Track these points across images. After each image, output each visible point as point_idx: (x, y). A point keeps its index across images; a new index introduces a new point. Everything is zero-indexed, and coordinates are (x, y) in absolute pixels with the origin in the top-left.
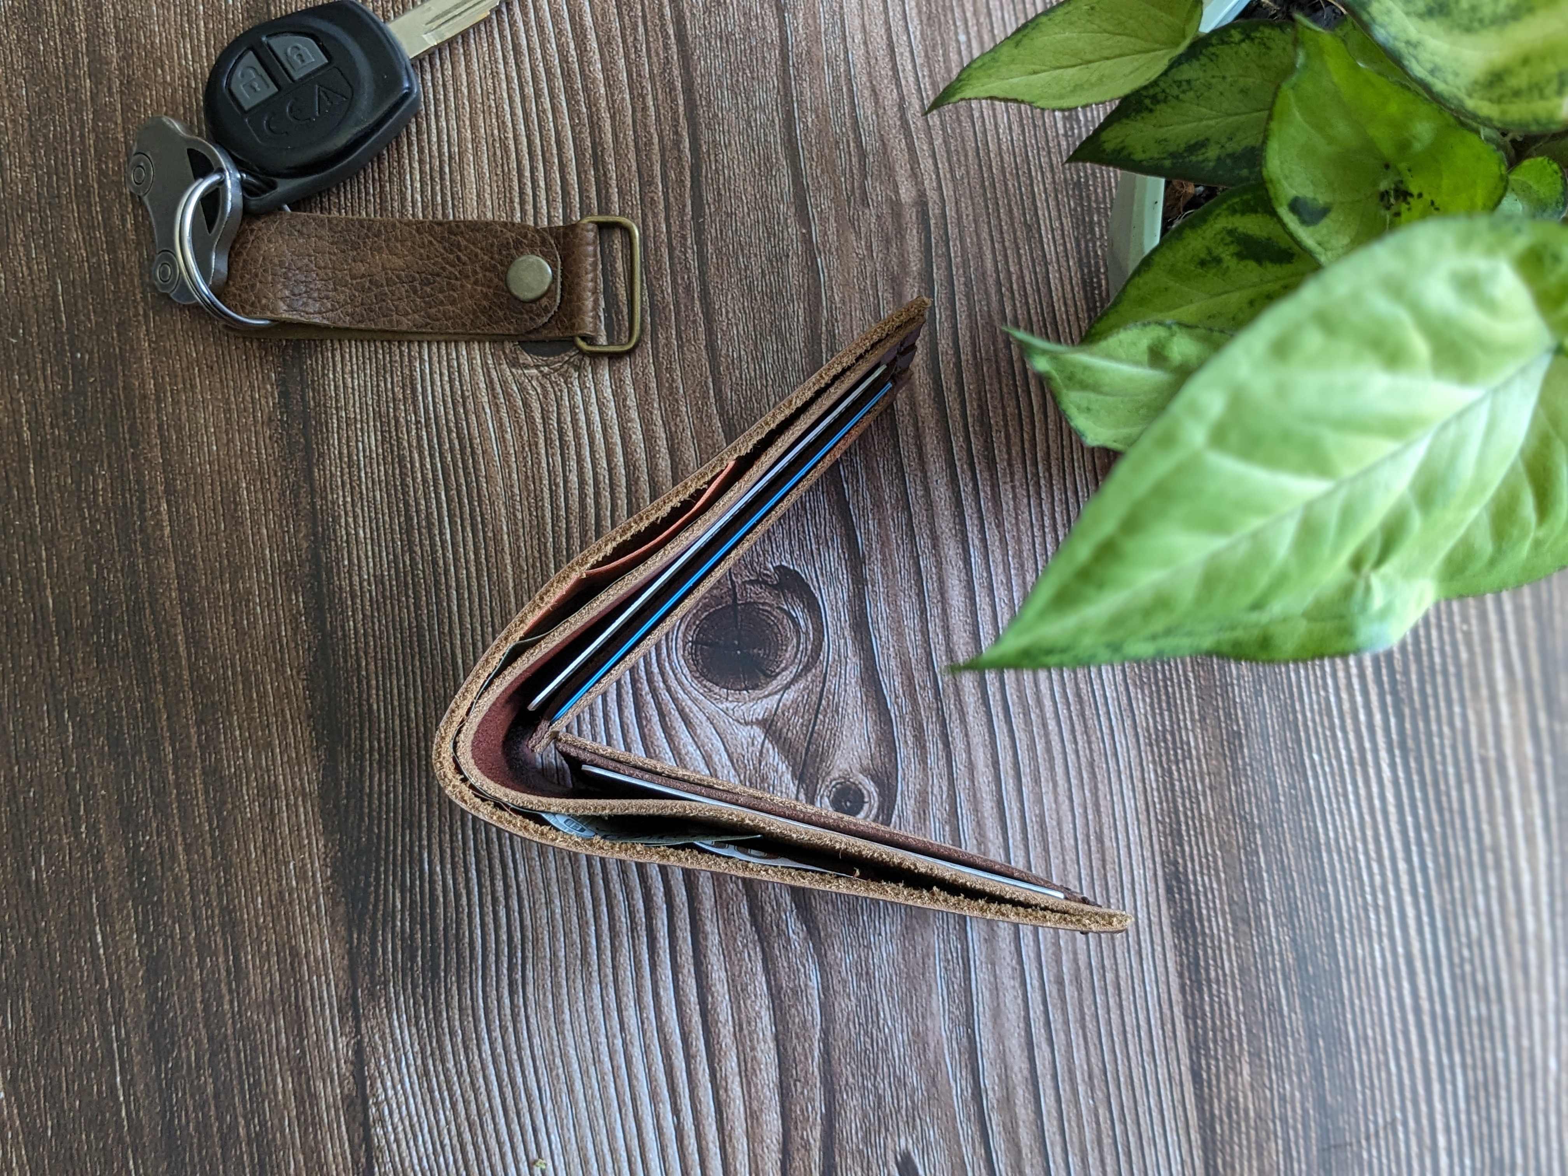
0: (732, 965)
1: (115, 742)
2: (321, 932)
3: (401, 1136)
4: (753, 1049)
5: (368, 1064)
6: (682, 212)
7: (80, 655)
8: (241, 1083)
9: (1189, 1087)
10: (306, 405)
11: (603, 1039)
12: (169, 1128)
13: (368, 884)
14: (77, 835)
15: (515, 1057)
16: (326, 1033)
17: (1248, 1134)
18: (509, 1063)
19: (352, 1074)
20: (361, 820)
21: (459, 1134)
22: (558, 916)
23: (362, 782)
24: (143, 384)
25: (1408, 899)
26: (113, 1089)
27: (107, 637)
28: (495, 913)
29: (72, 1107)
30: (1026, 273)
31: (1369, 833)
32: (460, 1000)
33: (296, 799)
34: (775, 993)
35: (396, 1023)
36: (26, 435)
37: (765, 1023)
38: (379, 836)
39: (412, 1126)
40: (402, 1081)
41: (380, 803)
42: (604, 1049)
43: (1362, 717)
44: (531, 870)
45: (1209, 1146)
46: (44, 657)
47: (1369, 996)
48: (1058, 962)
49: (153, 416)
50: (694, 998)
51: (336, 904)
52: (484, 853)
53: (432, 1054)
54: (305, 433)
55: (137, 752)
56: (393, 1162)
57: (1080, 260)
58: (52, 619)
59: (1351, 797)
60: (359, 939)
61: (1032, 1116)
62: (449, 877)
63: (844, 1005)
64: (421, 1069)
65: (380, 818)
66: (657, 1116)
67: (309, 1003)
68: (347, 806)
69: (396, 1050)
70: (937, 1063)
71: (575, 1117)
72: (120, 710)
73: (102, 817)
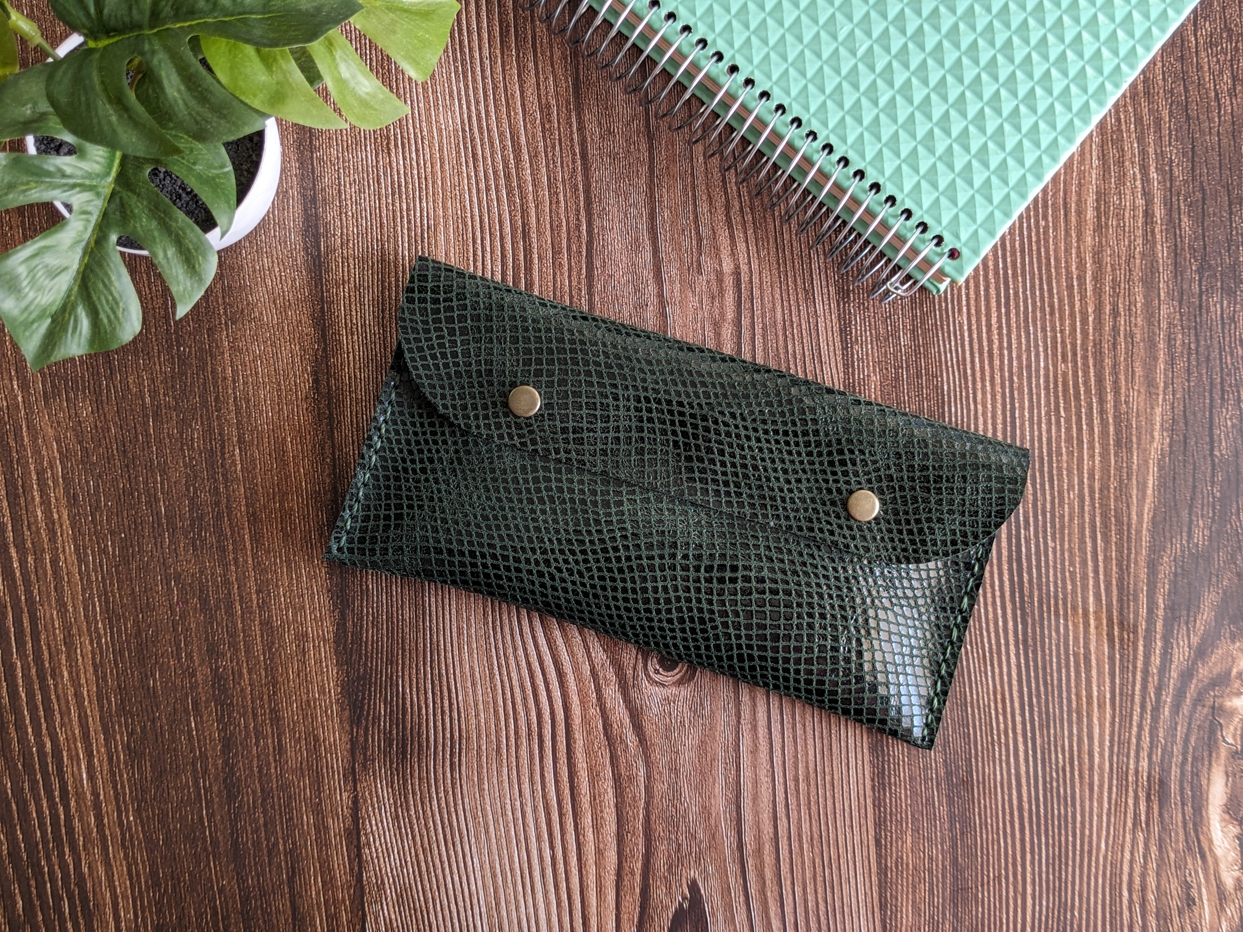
0: (591, 760)
1: (204, 601)
2: (333, 727)
3: (381, 855)
4: (602, 812)
5: (361, 810)
6: (579, 273)
7: (182, 545)
8: (281, 818)
9: (873, 849)
10: (329, 388)
11: (508, 801)
12: (235, 843)
13: (364, 698)
14: (179, 659)
15: (453, 809)
17: (907, 878)
18: (449, 813)
20: (361, 658)
21: (417, 855)
22: (483, 724)
23: (361, 634)
24: (224, 369)
25: (1020, 739)
26: (201, 818)
27: (200, 534)
28: (443, 720)
29: (175, 828)
30: (803, 322)
31: (999, 697)
34: (617, 779)
35: (379, 785)
36: (148, 400)
37: (610, 797)
38: (371, 669)
39: (387, 849)
40: (382, 822)
41: (372, 648)
42: (509, 807)
43: (1001, 623)
44: (466, 695)
45: (883, 886)
47: (990, 798)
48: (796, 768)
49: (230, 391)
50: (566, 779)
51: (343, 710)
52: (437, 682)
53: (401, 806)
54: (329, 406)
55: (218, 608)
56: (375, 870)
57: (839, 315)
58: (164, 521)
59: (989, 674)
61: (774, 861)
63: (660, 788)
64: (394, 814)
65: (372, 657)
66: (540, 850)
68: (351, 649)
69: (378, 802)
70: (716, 826)
71: (489, 848)
72: (207, 581)
73: (195, 649)
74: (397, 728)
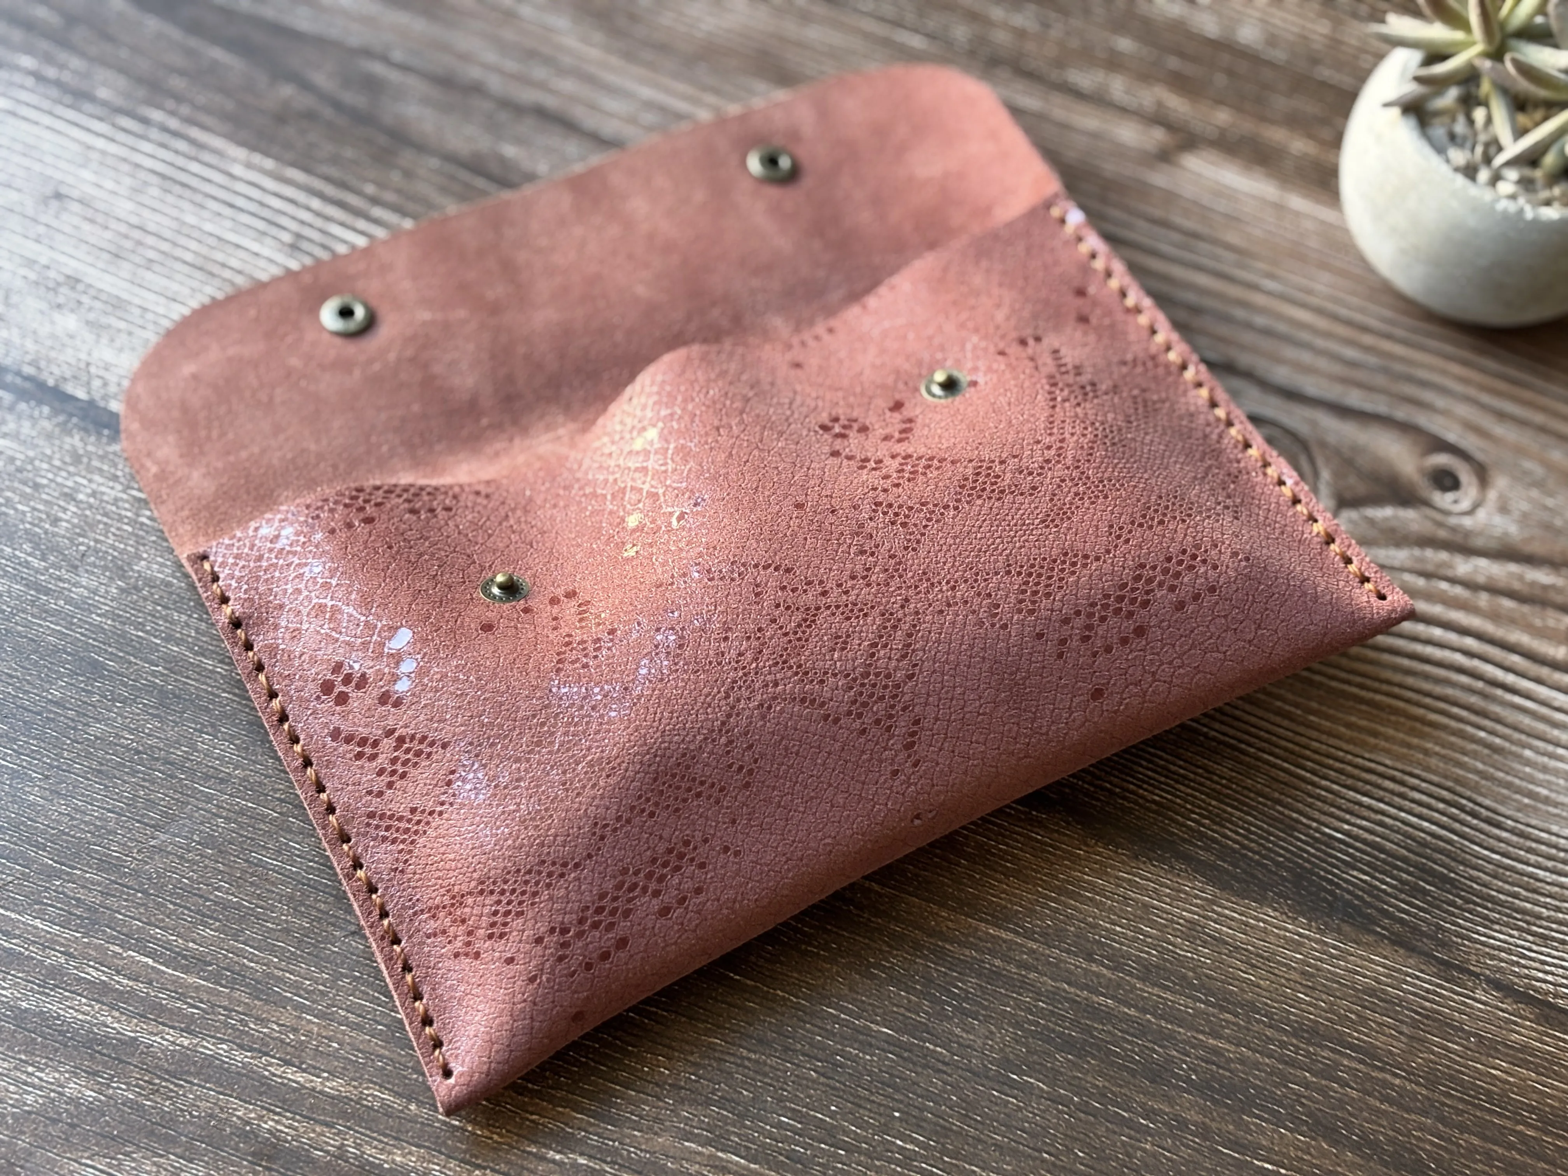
16: (1464, 1004)
19: (1516, 1002)
32: (1485, 873)
33: (1213, 911)
46: (941, 1066)
60: (1384, 928)
62: (1359, 821)
67: (1427, 1004)
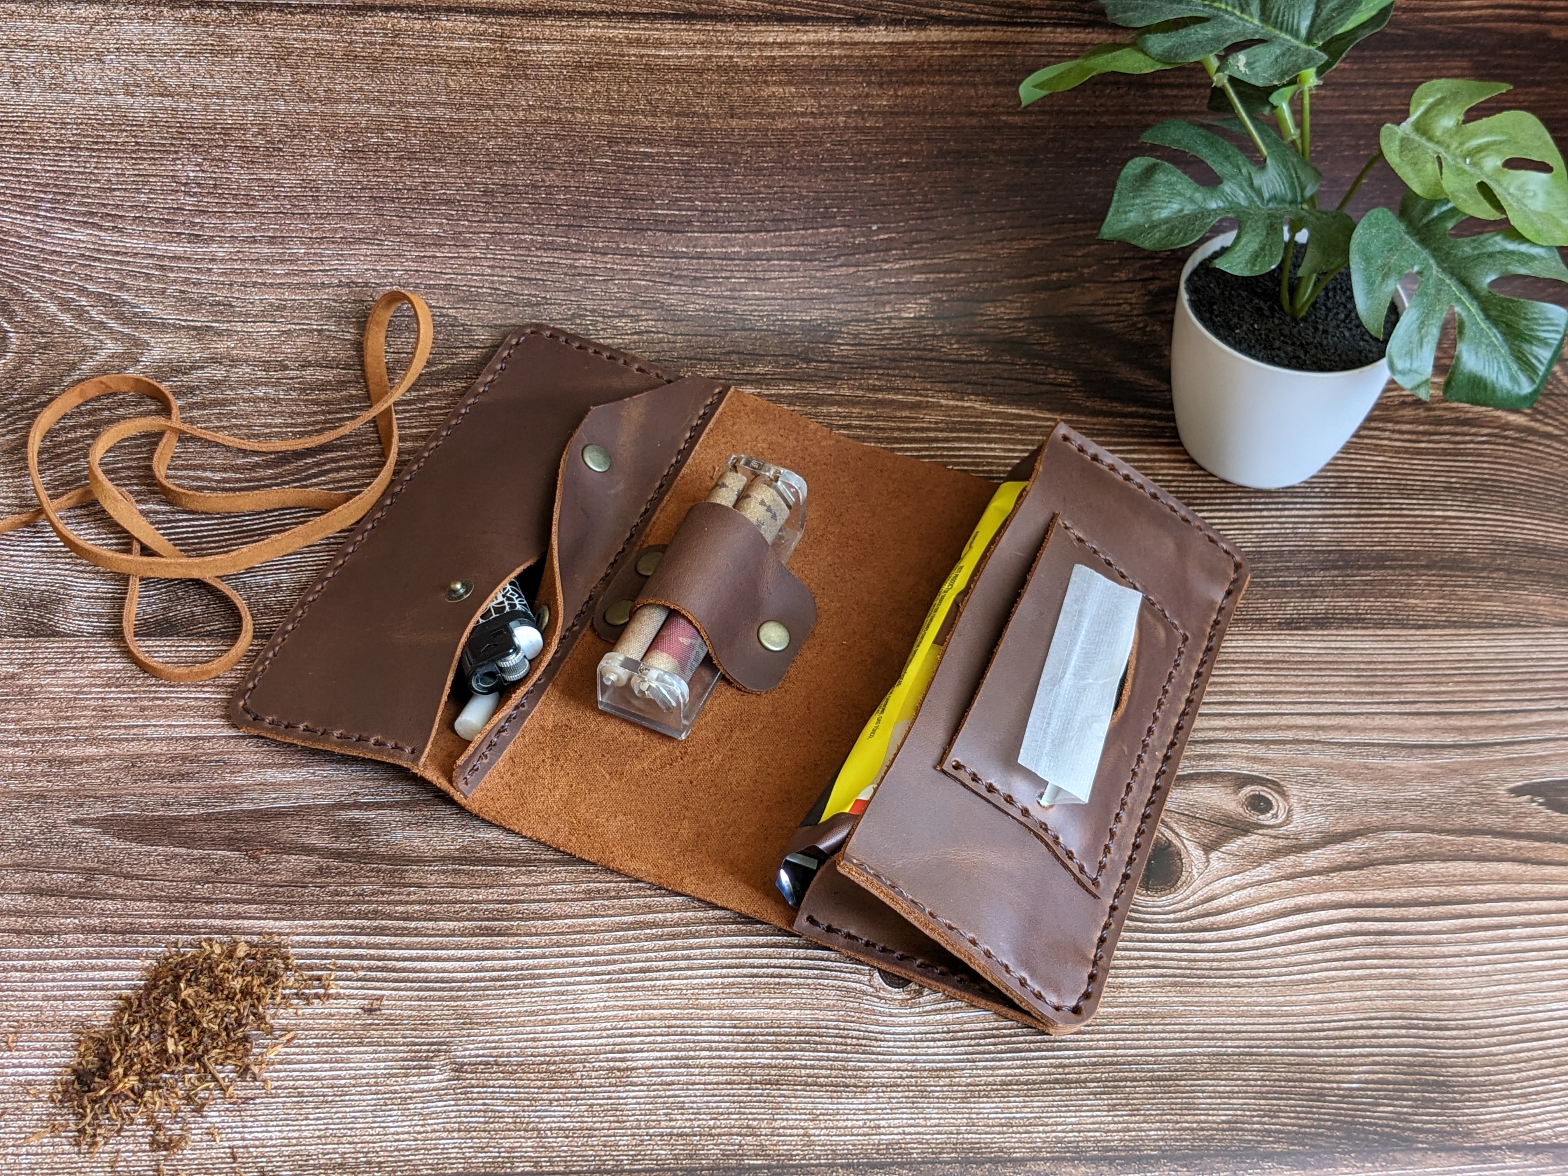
0: (1395, 884)
4: (1454, 876)
5: (1526, 1141)
9: (1430, 632)
10: (954, 1161)
11: (1469, 969)
13: (1376, 1133)
15: (1497, 1030)
18: (1503, 1034)
20: (1321, 1135)
22: (1380, 993)
23: (1289, 1132)
34: (1411, 859)
35: (1488, 1117)
37: (1434, 867)
38: (1335, 1121)
40: (1535, 1115)
41: (1306, 1118)
42: (1476, 969)
44: (1346, 1009)
45: (1469, 625)
48: (1358, 693)
50: (1425, 910)
51: (1395, 1161)
53: (1508, 1090)
54: (980, 1163)
61: (1467, 717)
63: (1411, 818)
64: (1522, 1100)
65: (1318, 1120)
66: (1520, 939)
69: (1509, 1118)
74: (1407, 1091)
